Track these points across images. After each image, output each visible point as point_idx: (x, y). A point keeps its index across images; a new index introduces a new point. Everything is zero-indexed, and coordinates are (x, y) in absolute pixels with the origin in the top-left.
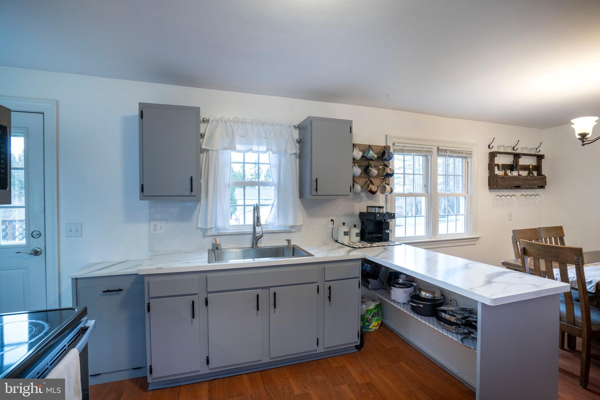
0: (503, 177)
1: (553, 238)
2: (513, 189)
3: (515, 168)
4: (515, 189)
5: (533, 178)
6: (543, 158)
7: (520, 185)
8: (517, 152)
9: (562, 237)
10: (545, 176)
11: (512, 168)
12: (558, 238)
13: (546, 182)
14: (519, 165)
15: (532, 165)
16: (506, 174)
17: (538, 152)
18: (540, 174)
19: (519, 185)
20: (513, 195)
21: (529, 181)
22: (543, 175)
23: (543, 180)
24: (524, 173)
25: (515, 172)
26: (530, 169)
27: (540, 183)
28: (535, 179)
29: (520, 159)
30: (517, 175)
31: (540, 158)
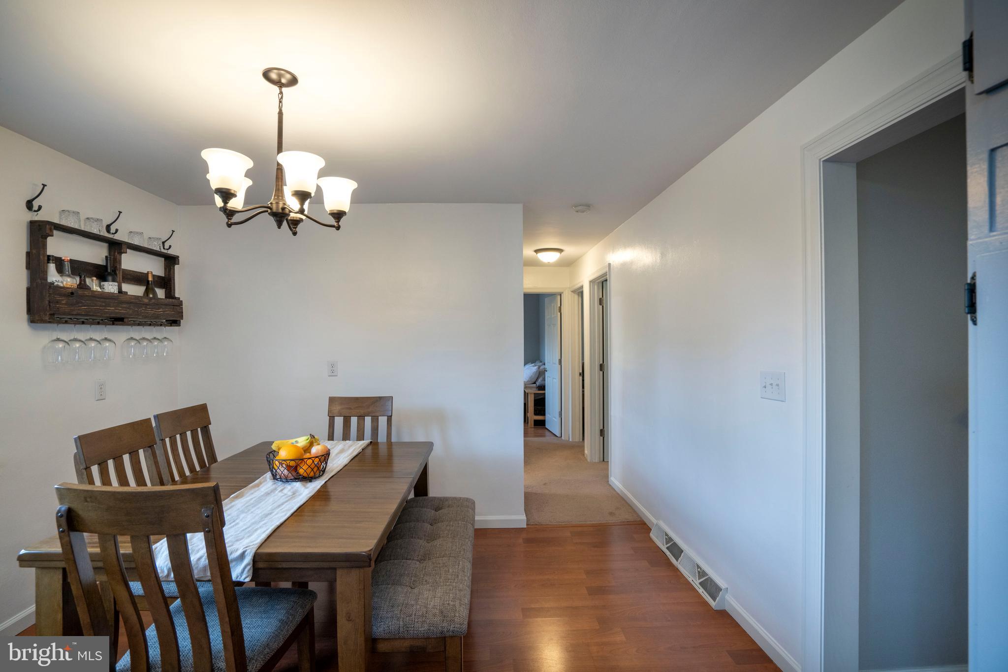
0: (72, 293)
1: (189, 433)
2: (106, 324)
3: (110, 274)
4: (109, 325)
5: (153, 301)
6: (177, 262)
7: (123, 317)
8: (117, 237)
9: (205, 427)
10: (181, 300)
11: (102, 273)
12: (199, 429)
13: (182, 312)
14: (120, 268)
15: (153, 274)
16: (82, 286)
17: (167, 249)
18: (170, 294)
19: (118, 316)
20: (106, 339)
21: (146, 307)
22: (175, 298)
23: (177, 307)
24: (134, 290)
25: (111, 283)
26: (148, 281)
27: (170, 313)
28: (158, 303)
29: (123, 255)
30: (116, 292)
31: (171, 261)
